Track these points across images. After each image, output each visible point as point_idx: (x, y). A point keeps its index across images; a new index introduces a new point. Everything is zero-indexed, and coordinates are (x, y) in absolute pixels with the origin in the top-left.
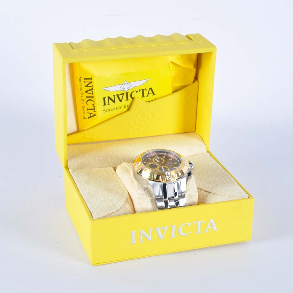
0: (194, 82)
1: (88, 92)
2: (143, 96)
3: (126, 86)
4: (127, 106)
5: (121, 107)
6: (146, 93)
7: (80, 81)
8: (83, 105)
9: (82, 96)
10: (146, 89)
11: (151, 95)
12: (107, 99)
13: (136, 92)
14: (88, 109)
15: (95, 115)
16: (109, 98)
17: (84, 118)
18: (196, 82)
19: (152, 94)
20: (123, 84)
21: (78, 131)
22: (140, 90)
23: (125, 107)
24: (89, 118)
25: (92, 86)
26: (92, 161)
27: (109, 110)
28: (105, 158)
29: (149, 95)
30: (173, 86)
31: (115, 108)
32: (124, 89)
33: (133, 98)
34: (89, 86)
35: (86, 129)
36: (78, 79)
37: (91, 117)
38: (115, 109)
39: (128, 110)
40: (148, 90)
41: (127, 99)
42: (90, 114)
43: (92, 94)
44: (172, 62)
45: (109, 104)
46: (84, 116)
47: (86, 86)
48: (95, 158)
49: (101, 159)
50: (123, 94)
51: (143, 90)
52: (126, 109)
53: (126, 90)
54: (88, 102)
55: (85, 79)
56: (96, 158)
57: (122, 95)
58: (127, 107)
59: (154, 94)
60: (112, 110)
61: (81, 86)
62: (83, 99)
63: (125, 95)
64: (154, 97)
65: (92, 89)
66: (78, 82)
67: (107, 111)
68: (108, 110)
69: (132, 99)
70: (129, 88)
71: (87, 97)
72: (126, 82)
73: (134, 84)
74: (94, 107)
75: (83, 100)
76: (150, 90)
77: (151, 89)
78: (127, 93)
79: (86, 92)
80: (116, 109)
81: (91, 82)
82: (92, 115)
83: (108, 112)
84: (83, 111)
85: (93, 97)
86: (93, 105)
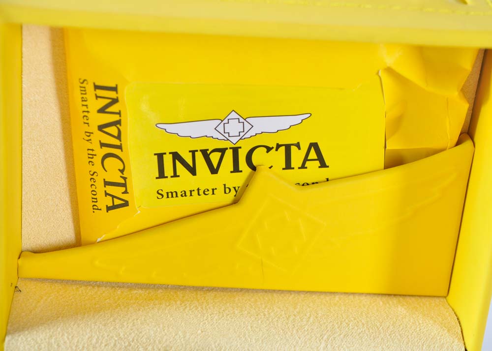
0: (459, 143)
1: (106, 130)
2: (288, 166)
3: (234, 128)
4: (233, 190)
5: (213, 190)
6: (297, 157)
7: (84, 91)
8: (93, 169)
9: (88, 140)
10: (298, 145)
11: (313, 165)
12: (168, 160)
13: (265, 150)
14: (107, 183)
15: (126, 204)
16: (176, 156)
17: (95, 208)
18: (468, 144)
19: (317, 163)
20: (226, 121)
21: (78, 243)
22: (278, 146)
23: (227, 190)
24: (109, 209)
25: (119, 113)
26: (83, 347)
27: (174, 194)
28: (127, 344)
29: (308, 164)
30: (387, 148)
31: (196, 189)
32: (226, 135)
33: (254, 168)
34: (109, 110)
35: (99, 240)
36: (77, 85)
37: (114, 207)
38: (195, 193)
39: (235, 202)
40: (305, 147)
41: (236, 169)
42: (111, 198)
43: (119, 137)
44: (389, 71)
45: (175, 175)
46: (95, 200)
47: (102, 110)
48: (94, 341)
49: (115, 345)
50: (223, 151)
51: (288, 148)
52: (231, 196)
53: (234, 140)
54: (108, 161)
55: (97, 87)
56: (97, 342)
57: (219, 154)
58: (233, 192)
59: (323, 165)
60: (184, 194)
61: (85, 108)
62: (93, 150)
63: (229, 155)
64: (324, 173)
65: (118, 122)
66: (77, 95)
67: (168, 197)
68: (172, 194)
69: (250, 170)
70: (242, 134)
71: (103, 145)
72: (234, 115)
73: (260, 125)
74: (125, 179)
75: (90, 152)
76: (313, 150)
77: (314, 146)
78: (235, 151)
79: (101, 128)
80: (199, 195)
81: (115, 101)
82: (117, 202)
83: (170, 199)
84: (92, 185)
85: (119, 147)
86: (122, 171)
